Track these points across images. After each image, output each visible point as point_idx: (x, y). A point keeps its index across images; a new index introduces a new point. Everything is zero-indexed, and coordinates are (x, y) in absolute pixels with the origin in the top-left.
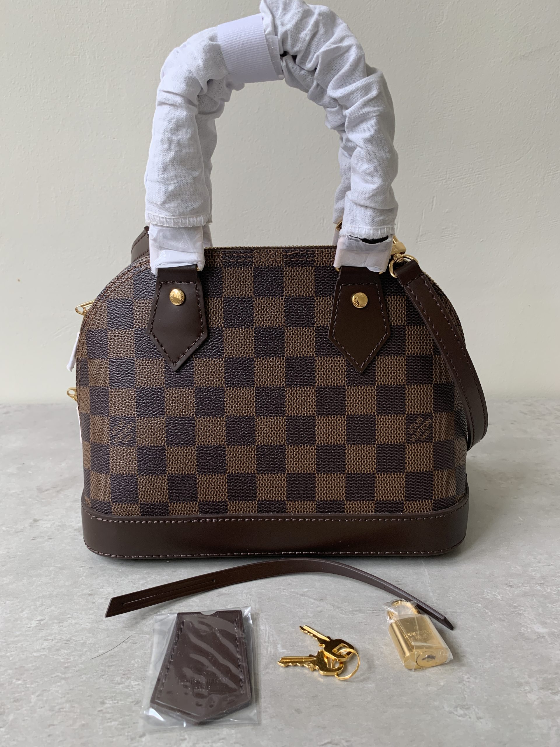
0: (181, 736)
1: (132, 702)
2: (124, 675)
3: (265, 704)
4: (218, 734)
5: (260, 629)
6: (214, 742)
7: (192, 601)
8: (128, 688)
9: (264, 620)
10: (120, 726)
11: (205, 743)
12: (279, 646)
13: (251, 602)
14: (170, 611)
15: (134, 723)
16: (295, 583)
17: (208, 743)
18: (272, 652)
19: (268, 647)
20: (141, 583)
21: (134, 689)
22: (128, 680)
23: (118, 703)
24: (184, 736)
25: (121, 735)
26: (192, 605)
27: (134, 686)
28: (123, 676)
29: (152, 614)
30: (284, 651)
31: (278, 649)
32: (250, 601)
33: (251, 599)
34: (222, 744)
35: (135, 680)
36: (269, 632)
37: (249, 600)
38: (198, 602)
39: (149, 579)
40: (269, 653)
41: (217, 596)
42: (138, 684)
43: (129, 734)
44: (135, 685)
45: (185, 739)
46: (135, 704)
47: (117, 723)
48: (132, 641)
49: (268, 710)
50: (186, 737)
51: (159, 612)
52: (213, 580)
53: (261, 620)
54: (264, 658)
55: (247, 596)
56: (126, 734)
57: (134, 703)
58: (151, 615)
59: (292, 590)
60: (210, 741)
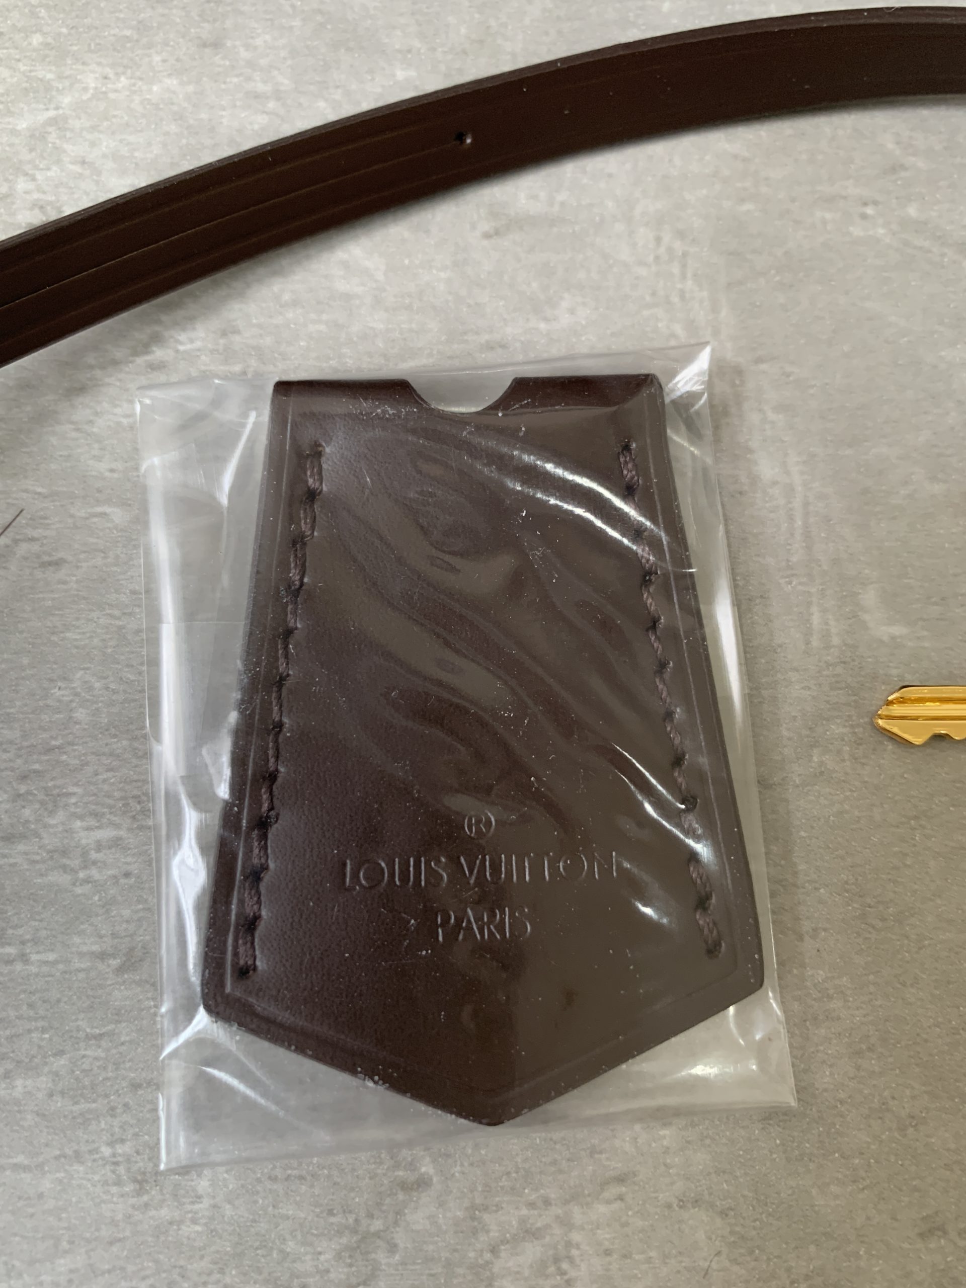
0: (397, 1166)
1: (102, 956)
2: (24, 778)
3: (821, 974)
4: (593, 1151)
5: (754, 480)
6: (575, 1197)
7: (345, 265)
8: (65, 868)
9: (771, 416)
10: (59, 1103)
11: (532, 1205)
12: (870, 597)
13: (690, 283)
14: (224, 334)
15: (135, 1086)
16: (921, 164)
17: (547, 1202)
18: (836, 641)
19: (809, 604)
20: (22, 125)
21: (94, 873)
22: (52, 813)
23: (24, 958)
24: (412, 1166)
25: (78, 1157)
26: (347, 297)
27: (94, 855)
28: (23, 789)
29: (119, 354)
30: (898, 630)
31: (866, 617)
32: (684, 277)
33: (684, 266)
34: (617, 1205)
35: (95, 815)
36: (806, 504)
37: (676, 269)
38: (380, 276)
39: (66, 100)
40: (815, 642)
41: (487, 236)
42: (116, 843)
43: (119, 1149)
44: (99, 847)
45: (423, 1183)
46: (120, 970)
47: (44, 1082)
48: (35, 547)
49: (836, 1004)
50: (427, 1168)
51: (157, 339)
52: (461, 138)
53: (754, 418)
54: (794, 676)
55: (658, 240)
56: (106, 1151)
57: (115, 963)
58: (115, 363)
59: (912, 211)
60: (553, 1194)
